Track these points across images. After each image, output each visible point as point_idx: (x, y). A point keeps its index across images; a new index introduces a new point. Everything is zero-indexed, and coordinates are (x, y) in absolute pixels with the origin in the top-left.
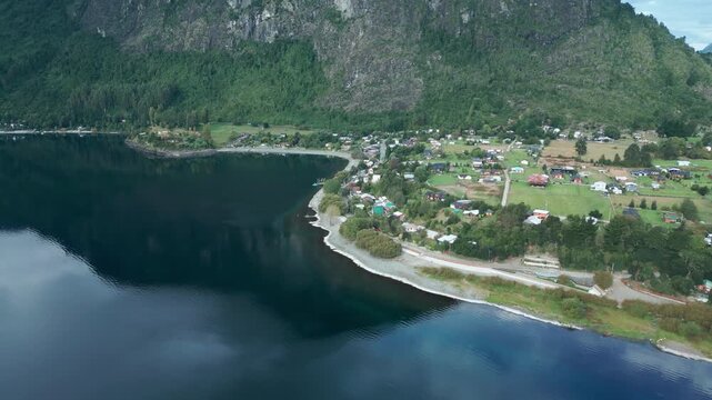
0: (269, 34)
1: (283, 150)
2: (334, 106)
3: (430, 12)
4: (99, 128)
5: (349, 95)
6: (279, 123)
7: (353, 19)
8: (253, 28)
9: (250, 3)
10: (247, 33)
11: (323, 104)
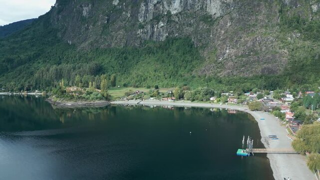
0: (162, 36)
1: (169, 103)
2: (209, 74)
5: (221, 65)
6: (167, 86)
7: (222, 17)
8: (153, 33)
9: (151, 18)
10: (148, 37)
11: (200, 73)
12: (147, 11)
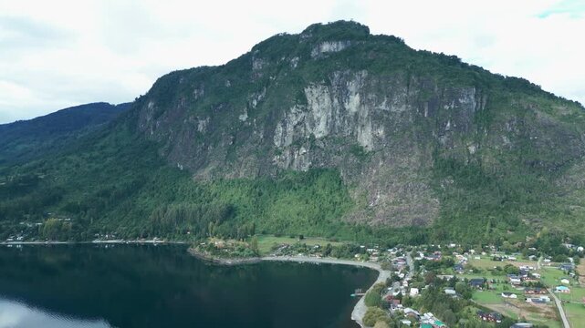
0: (304, 165)
1: (317, 259)
2: (359, 221)
3: (440, 145)
4: (169, 239)
5: (372, 212)
6: (313, 235)
7: (374, 152)
8: (292, 161)
9: (291, 142)
10: (287, 165)
11: (349, 220)
12: (285, 133)
